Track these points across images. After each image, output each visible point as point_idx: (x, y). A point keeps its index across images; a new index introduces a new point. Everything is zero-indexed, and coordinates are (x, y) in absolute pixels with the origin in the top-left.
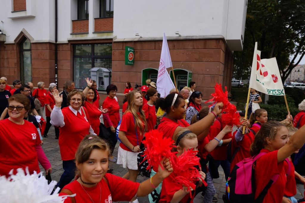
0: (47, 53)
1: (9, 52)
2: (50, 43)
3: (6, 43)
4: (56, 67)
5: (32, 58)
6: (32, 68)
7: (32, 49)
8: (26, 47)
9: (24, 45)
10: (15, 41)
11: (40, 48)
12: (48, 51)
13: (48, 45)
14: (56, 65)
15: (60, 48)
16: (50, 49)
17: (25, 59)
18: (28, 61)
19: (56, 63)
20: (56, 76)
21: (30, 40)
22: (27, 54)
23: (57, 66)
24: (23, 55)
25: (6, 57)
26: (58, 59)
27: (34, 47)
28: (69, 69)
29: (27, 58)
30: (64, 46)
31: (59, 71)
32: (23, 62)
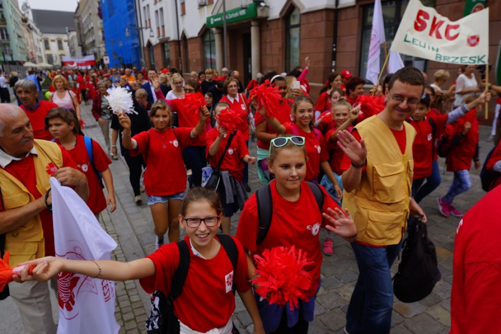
0: (321, 28)
1: (273, 32)
2: (327, 10)
3: (269, 19)
4: (334, 49)
5: (301, 38)
6: (300, 54)
7: (302, 23)
8: (294, 21)
9: (292, 19)
10: (281, 13)
11: (312, 19)
12: (323, 23)
13: (324, 14)
14: (334, 45)
15: (343, 16)
16: (327, 20)
17: (292, 41)
18: (295, 44)
19: (335, 42)
20: (334, 64)
21: (299, 10)
22: (295, 33)
23: (335, 47)
24: (289, 35)
25: (268, 41)
26: (339, 34)
27: (304, 19)
28: (355, 49)
29: (295, 39)
30: (349, 11)
31: (338, 56)
32: (290, 45)
